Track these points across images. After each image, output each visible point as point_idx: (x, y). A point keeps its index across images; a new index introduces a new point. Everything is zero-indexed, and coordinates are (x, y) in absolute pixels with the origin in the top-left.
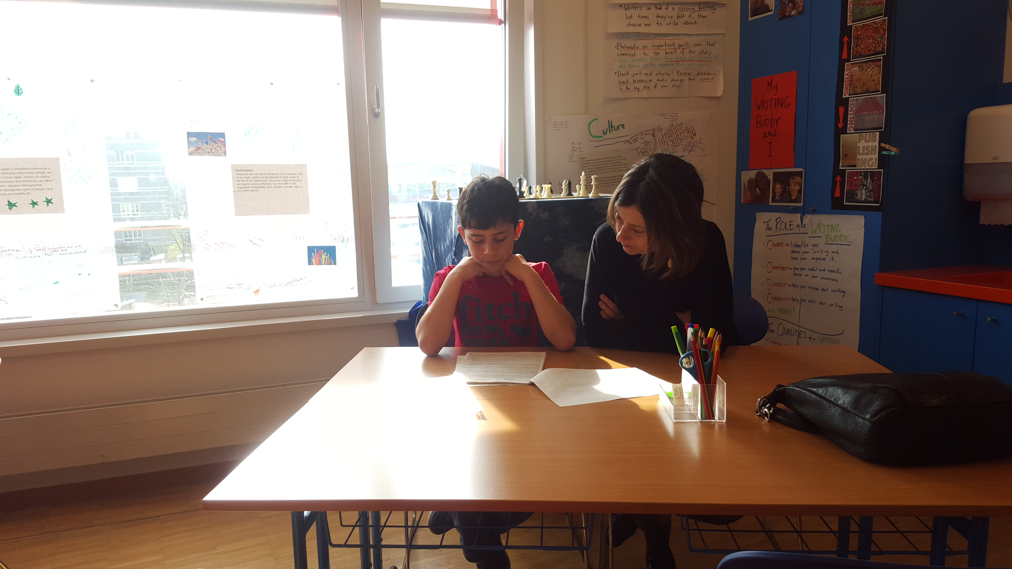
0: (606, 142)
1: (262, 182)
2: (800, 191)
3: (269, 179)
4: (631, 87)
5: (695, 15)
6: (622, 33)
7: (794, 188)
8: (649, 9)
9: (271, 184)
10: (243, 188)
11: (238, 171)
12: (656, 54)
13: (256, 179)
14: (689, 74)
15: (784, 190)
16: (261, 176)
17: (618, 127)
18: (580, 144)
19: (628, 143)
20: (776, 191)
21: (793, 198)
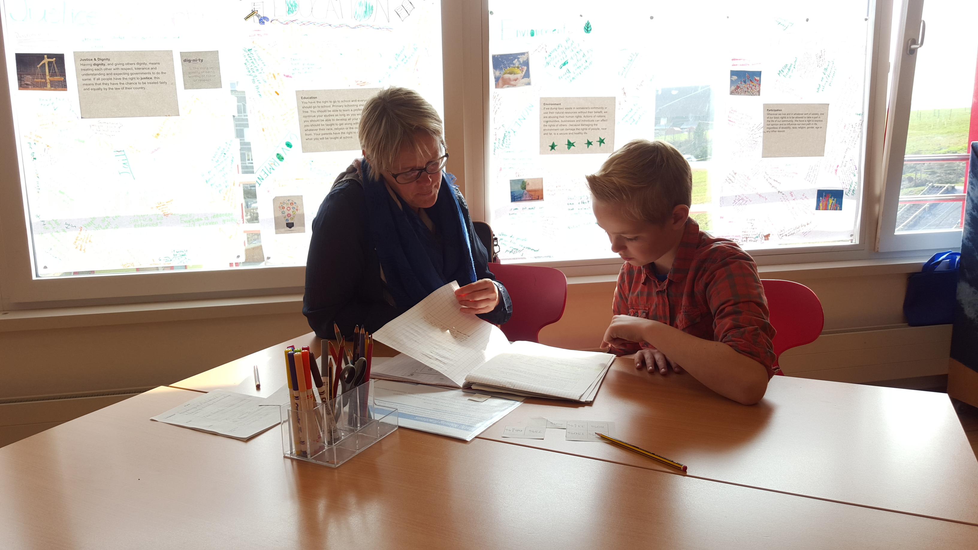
1: (788, 123)
3: (795, 119)
9: (796, 124)
10: (771, 128)
11: (769, 111)
13: (784, 119)
16: (789, 116)
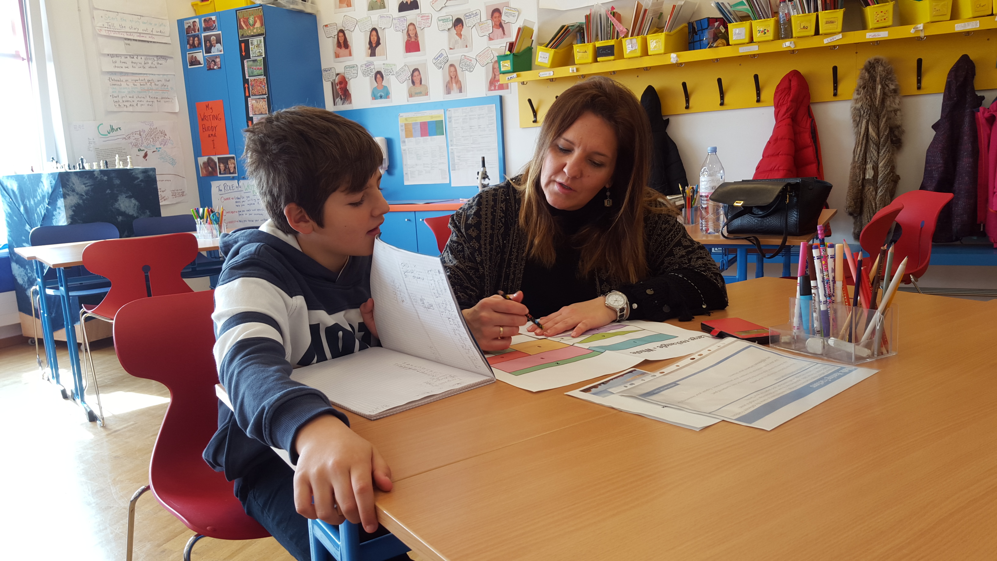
0: (110, 138)
2: (235, 168)
4: (122, 104)
5: (155, 63)
6: (111, 72)
7: (231, 166)
8: (126, 58)
12: (134, 85)
14: (157, 98)
15: (225, 167)
17: (117, 129)
18: (93, 139)
19: (124, 140)
20: (221, 168)
21: (232, 171)
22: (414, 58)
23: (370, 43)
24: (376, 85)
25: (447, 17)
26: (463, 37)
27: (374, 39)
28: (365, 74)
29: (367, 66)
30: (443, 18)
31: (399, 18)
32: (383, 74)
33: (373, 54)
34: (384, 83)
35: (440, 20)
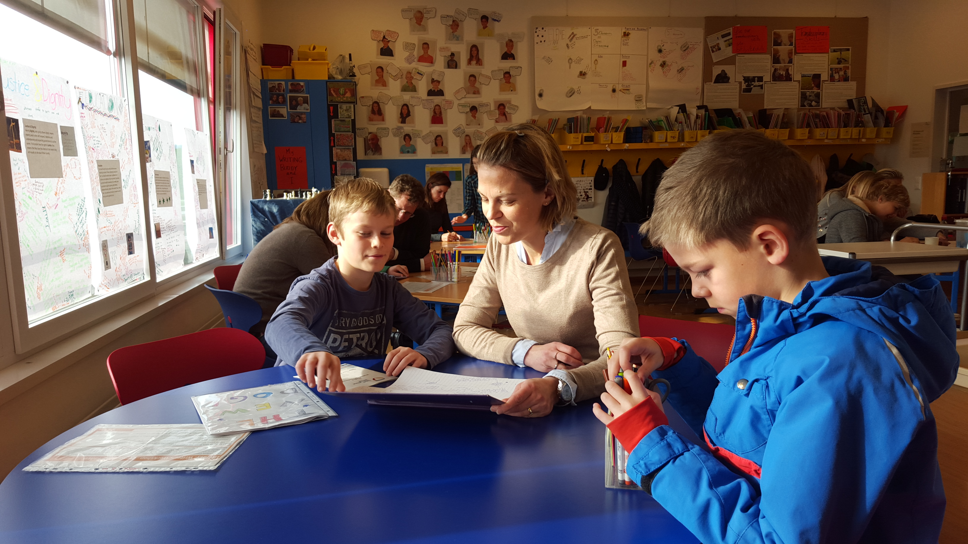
22: (437, 129)
23: (401, 114)
24: (404, 143)
25: (466, 104)
26: (476, 118)
27: (405, 111)
28: (395, 135)
29: (398, 130)
30: (462, 104)
31: (427, 100)
32: (412, 136)
33: (403, 122)
34: (411, 143)
35: (460, 106)
